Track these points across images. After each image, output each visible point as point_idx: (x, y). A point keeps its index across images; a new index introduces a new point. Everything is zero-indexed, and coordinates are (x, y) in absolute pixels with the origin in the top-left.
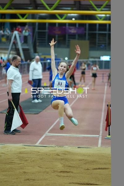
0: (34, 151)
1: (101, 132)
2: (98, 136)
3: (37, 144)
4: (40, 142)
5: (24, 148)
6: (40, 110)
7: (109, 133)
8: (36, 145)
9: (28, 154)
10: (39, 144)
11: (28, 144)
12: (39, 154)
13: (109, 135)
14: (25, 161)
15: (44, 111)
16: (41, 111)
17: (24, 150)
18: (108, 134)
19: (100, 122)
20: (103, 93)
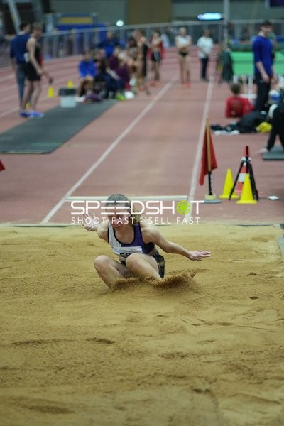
0: (36, 239)
1: (193, 189)
2: (186, 197)
3: (45, 222)
4: (51, 218)
5: (14, 232)
6: (56, 144)
7: (210, 189)
8: (42, 224)
9: (23, 245)
10: (50, 221)
11: (22, 223)
12: (47, 243)
13: (211, 194)
14: (15, 261)
15: (65, 145)
16: (57, 147)
17: (13, 236)
18: (208, 192)
19: (191, 167)
20: (204, 100)
